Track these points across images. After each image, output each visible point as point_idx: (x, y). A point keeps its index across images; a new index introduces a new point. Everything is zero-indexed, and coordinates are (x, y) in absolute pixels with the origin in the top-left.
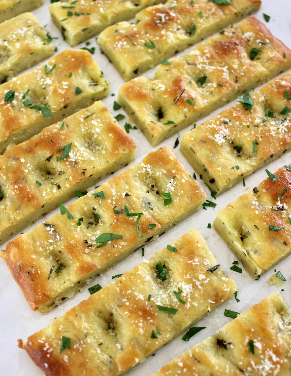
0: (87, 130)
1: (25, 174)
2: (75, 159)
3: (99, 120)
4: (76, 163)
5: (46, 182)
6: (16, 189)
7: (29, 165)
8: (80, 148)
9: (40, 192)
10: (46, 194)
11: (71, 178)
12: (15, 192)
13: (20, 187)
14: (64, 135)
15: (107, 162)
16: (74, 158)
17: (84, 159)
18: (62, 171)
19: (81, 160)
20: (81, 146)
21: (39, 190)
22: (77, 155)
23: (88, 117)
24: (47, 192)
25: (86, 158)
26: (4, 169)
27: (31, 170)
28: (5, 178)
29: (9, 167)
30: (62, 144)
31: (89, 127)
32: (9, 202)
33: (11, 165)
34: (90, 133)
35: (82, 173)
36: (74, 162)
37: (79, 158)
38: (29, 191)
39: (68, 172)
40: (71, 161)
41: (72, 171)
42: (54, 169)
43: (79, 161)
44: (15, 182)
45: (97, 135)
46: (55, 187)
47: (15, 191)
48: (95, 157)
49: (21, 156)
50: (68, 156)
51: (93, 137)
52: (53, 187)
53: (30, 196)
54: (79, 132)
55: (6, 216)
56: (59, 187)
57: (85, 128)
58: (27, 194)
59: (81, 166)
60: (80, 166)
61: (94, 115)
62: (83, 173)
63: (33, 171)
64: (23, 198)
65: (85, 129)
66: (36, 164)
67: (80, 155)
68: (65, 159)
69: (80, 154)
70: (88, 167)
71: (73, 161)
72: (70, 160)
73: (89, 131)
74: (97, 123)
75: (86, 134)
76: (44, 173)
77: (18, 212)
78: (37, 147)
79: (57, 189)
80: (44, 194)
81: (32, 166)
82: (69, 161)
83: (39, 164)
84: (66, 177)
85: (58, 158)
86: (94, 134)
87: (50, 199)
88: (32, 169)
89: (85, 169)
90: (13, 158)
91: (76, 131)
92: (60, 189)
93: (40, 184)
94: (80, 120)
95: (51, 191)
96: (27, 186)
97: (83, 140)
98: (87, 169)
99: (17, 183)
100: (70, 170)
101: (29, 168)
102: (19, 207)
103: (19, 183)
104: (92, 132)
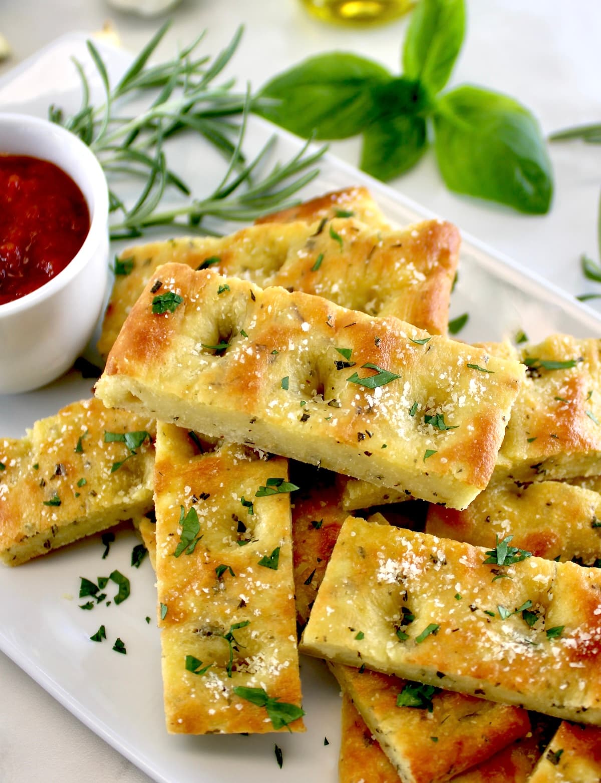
0: (449, 385)
1: (284, 348)
2: (374, 405)
3: (483, 389)
4: (370, 411)
5: (299, 393)
6: (246, 355)
7: (305, 342)
8: (403, 399)
9: (272, 394)
10: (275, 406)
11: (335, 422)
12: (239, 358)
13: (254, 358)
14: (405, 354)
15: (415, 461)
16: (377, 402)
17: (388, 418)
18: (338, 401)
19: (381, 415)
20: (408, 398)
21: (274, 391)
22: (386, 403)
23: (475, 367)
24: (281, 406)
25: (394, 420)
26: (267, 311)
27: (300, 352)
28: (254, 326)
29: (277, 316)
30: (385, 365)
31: (458, 384)
32: (219, 364)
33: (284, 318)
34: (448, 394)
35: (359, 434)
36: (368, 407)
37: (384, 410)
38: (259, 375)
39: (343, 410)
40: (367, 400)
41: (350, 415)
42: (333, 388)
43: (378, 414)
44: (258, 345)
45: (453, 409)
46: (300, 413)
47: (243, 356)
48: (407, 435)
49: (312, 320)
50: (371, 390)
51: (445, 406)
52: (297, 409)
53: (250, 385)
54: (433, 374)
55: (192, 378)
56: (304, 418)
57: (450, 379)
58: (249, 377)
59: (371, 424)
60: (368, 422)
61: (487, 376)
62: (360, 437)
63: (301, 358)
64: (239, 378)
65: (446, 380)
66: (317, 352)
67: (391, 408)
68: (362, 389)
69: (394, 406)
70: (379, 436)
71: (369, 405)
72: (368, 397)
73: (448, 390)
74: (475, 391)
75: (440, 389)
76: (314, 382)
77: (210, 388)
78: (349, 329)
79: (298, 417)
80: (272, 404)
81: (307, 349)
82: (362, 397)
83: (321, 358)
84: (331, 415)
85: (356, 375)
86: (452, 401)
87: (271, 419)
88: (302, 353)
89: (371, 434)
90: (297, 312)
91: (430, 368)
92: (302, 423)
93: (285, 387)
94: (458, 360)
95: (287, 411)
96: (265, 370)
97: (425, 392)
98: (373, 437)
99: (257, 348)
100: (349, 411)
101: (300, 347)
102: (220, 384)
103: (260, 351)
104: (451, 397)
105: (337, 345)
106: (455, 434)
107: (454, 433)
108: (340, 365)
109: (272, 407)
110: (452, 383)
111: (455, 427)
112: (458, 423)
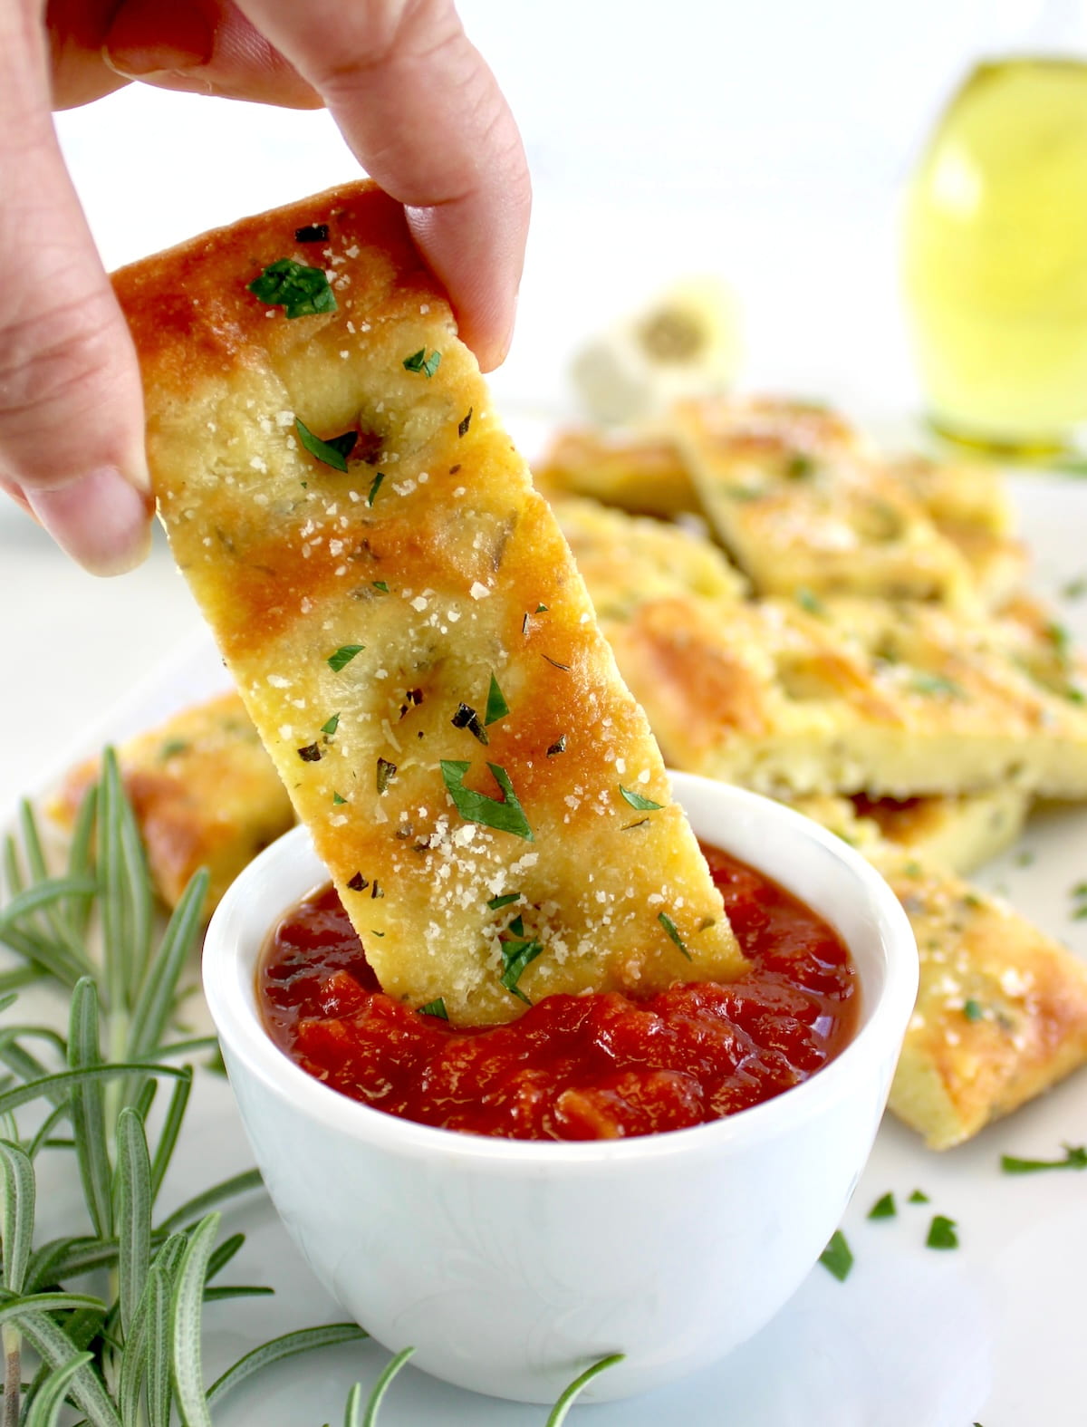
0: (600, 917)
1: (407, 592)
2: (438, 848)
4: (424, 848)
6: (325, 546)
7: (453, 617)
8: (500, 875)
10: (277, 689)
12: (309, 538)
14: (586, 805)
16: (447, 848)
17: (438, 889)
18: (392, 781)
19: (431, 875)
20: (513, 878)
21: (309, 655)
22: (461, 861)
23: (668, 927)
24: (288, 697)
25: (444, 899)
27: (426, 626)
31: (612, 930)
34: (582, 929)
35: (358, 873)
36: (424, 842)
37: (444, 871)
38: (306, 609)
39: (379, 810)
40: (434, 828)
41: (379, 830)
43: (428, 869)
44: (365, 547)
47: (319, 540)
49: (509, 585)
50: (461, 815)
52: (309, 728)
53: (273, 610)
54: (592, 878)
57: (610, 911)
58: (287, 595)
59: (397, 875)
60: (398, 868)
62: (356, 882)
65: (602, 907)
66: (456, 650)
67: (459, 875)
68: (449, 802)
69: (470, 875)
70: (389, 907)
71: (430, 838)
72: (441, 827)
73: (589, 924)
75: (579, 911)
77: (209, 540)
78: (545, 669)
80: (278, 681)
81: (444, 630)
82: (432, 817)
84: (352, 798)
85: (464, 765)
88: (428, 632)
89: (380, 892)
91: (600, 863)
93: (337, 663)
94: (657, 891)
95: (290, 716)
96: (330, 603)
98: (378, 899)
99: (359, 550)
100: (386, 820)
101: (434, 617)
102: (232, 550)
103: (359, 559)
105: (502, 670)
106: (513, 1010)
107: (514, 1007)
108: (464, 719)
110: (606, 920)
111: (525, 998)
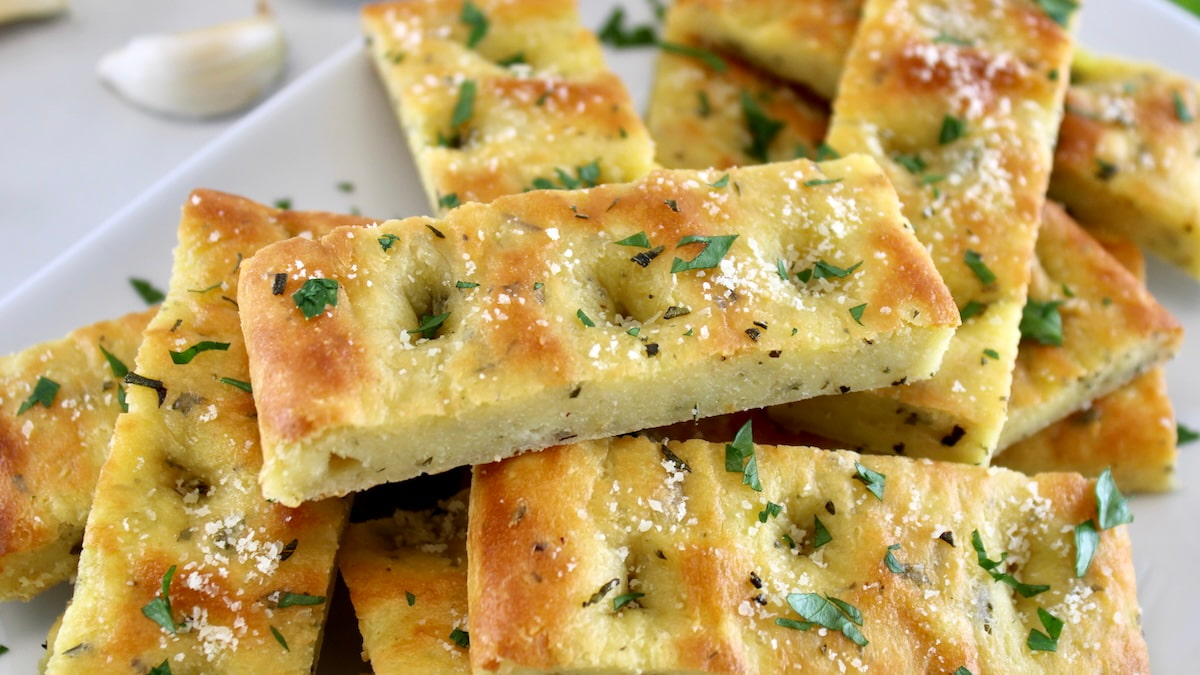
0: (802, 218)
1: (546, 274)
2: (735, 285)
3: (851, 204)
4: (734, 295)
6: (502, 308)
7: (569, 253)
8: (760, 262)
9: (581, 341)
10: (600, 354)
12: (494, 316)
14: (717, 205)
15: (846, 331)
16: (735, 279)
17: (766, 294)
18: (682, 304)
19: (756, 295)
20: (766, 258)
21: (581, 335)
22: (748, 277)
23: (815, 183)
24: (608, 349)
25: (774, 294)
26: (478, 240)
27: (570, 270)
28: (475, 268)
29: (498, 240)
30: (705, 230)
31: (812, 212)
33: (508, 236)
34: (810, 230)
35: (748, 332)
36: (730, 292)
37: (754, 286)
38: (545, 324)
39: (702, 313)
40: (719, 285)
41: (716, 314)
42: (651, 297)
43: (749, 294)
44: (508, 287)
45: (832, 246)
46: (640, 347)
47: (497, 311)
49: (553, 222)
50: (713, 269)
51: (816, 247)
52: (632, 344)
53: (542, 342)
54: (772, 215)
56: (652, 350)
57: (798, 211)
58: (533, 333)
59: (751, 312)
60: (746, 310)
61: (839, 187)
62: (752, 334)
63: (577, 278)
64: (514, 342)
65: (794, 214)
66: (593, 259)
67: (758, 280)
68: (702, 273)
69: (758, 276)
70: (775, 321)
71: (727, 288)
72: (719, 280)
73: (806, 226)
74: (844, 209)
75: (797, 227)
77: (483, 377)
78: (616, 211)
79: (642, 353)
80: (595, 351)
81: (577, 261)
82: (712, 284)
83: (602, 266)
84: (688, 327)
85: (677, 262)
86: (821, 238)
87: (609, 374)
88: (574, 269)
89: (763, 323)
90: (521, 222)
91: (761, 209)
92: (654, 357)
93: (589, 323)
94: (787, 184)
95: (622, 352)
96: (544, 314)
98: (769, 327)
99: (510, 290)
100: (709, 309)
101: (567, 263)
102: (492, 365)
103: (516, 291)
104: (817, 232)
105: (614, 237)
106: (866, 273)
107: (863, 273)
108: (644, 260)
109: (597, 356)
110: (806, 215)
111: (858, 265)
112: (857, 258)
